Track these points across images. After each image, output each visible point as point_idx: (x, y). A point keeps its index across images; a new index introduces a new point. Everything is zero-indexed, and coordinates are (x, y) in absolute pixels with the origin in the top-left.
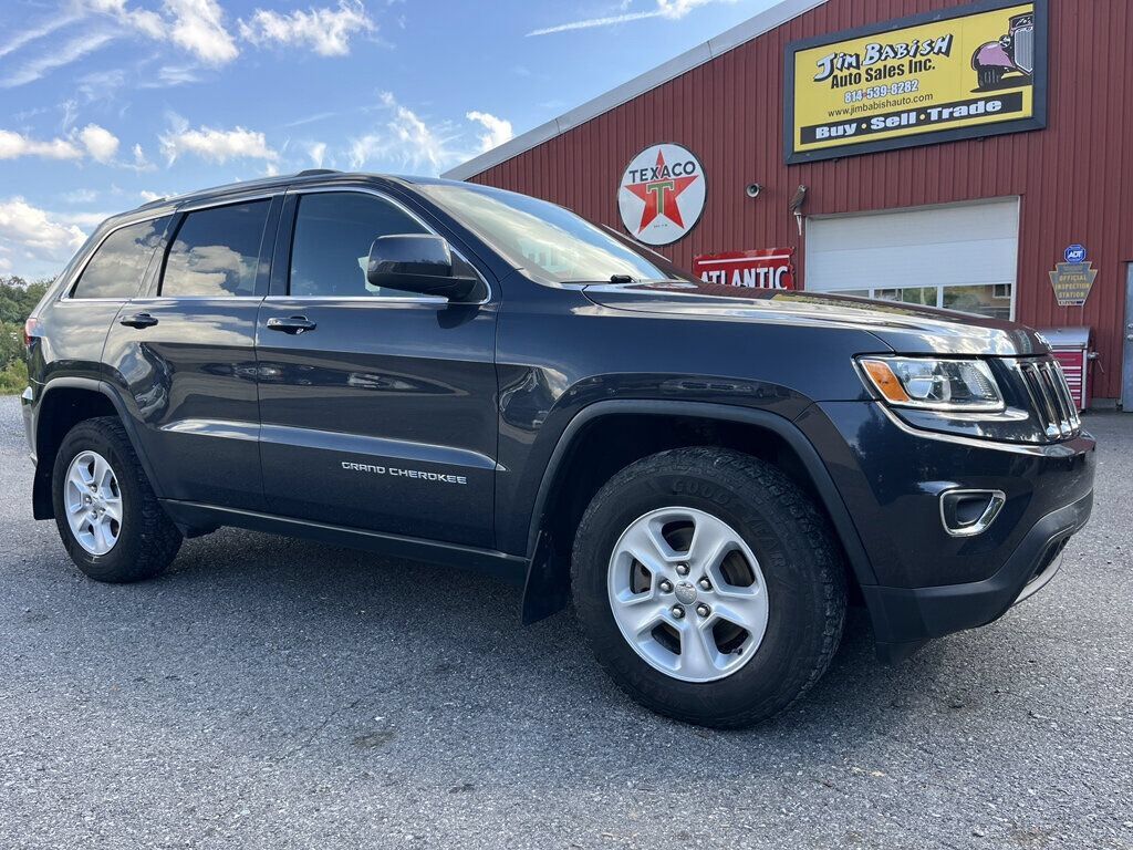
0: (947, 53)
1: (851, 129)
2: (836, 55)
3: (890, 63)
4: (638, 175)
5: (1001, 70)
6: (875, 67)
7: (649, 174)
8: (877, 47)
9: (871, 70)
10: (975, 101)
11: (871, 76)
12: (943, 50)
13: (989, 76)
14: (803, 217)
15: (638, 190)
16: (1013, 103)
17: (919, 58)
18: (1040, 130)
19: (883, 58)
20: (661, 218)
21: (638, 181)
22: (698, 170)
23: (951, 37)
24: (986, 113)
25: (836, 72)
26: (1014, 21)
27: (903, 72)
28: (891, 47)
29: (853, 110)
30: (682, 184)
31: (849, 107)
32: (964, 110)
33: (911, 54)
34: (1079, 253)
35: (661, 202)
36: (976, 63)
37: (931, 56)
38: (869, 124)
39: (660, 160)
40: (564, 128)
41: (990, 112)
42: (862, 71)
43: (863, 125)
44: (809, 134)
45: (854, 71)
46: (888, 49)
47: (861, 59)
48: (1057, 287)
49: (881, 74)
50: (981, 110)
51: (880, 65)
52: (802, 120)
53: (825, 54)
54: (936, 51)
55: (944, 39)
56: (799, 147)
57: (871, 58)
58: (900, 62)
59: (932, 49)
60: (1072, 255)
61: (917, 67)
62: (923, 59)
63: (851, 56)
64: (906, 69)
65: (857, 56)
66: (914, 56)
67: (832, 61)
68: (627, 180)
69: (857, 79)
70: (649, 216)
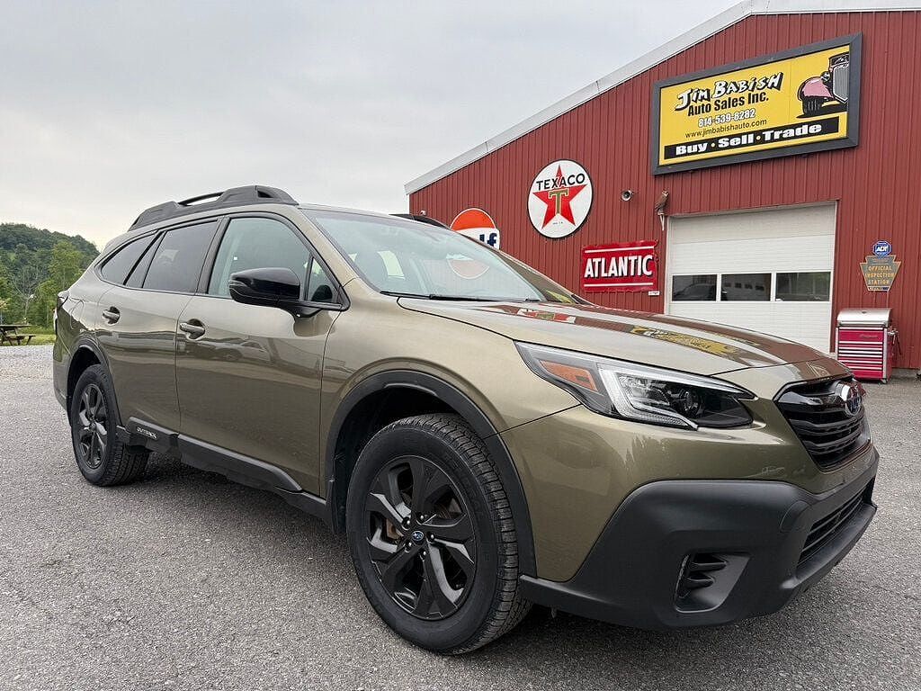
0: (778, 87)
1: (703, 147)
2: (692, 91)
3: (733, 95)
4: (542, 184)
5: (821, 100)
6: (722, 99)
7: (551, 183)
8: (724, 84)
9: (719, 101)
10: (800, 125)
11: (719, 106)
12: (775, 85)
13: (812, 105)
14: (666, 217)
15: (542, 196)
16: (831, 126)
17: (756, 91)
18: (853, 148)
19: (728, 92)
20: (558, 217)
21: (542, 189)
22: (587, 181)
23: (782, 74)
24: (809, 135)
25: (692, 103)
26: (834, 60)
27: (743, 102)
28: (735, 83)
29: (705, 133)
30: (575, 191)
31: (701, 130)
32: (791, 132)
33: (750, 88)
34: (885, 248)
35: (559, 206)
36: (801, 95)
37: (766, 90)
38: (717, 144)
39: (559, 171)
40: (491, 149)
41: (812, 134)
42: (712, 102)
43: (712, 144)
44: (671, 151)
45: (705, 102)
46: (732, 85)
47: (711, 93)
48: (867, 276)
49: (726, 105)
50: (805, 132)
51: (726, 98)
52: (665, 142)
53: (683, 90)
54: (769, 85)
55: (776, 77)
56: (663, 161)
57: (719, 92)
58: (741, 95)
59: (767, 84)
60: (879, 249)
61: (753, 99)
62: (759, 92)
63: (704, 91)
64: (746, 100)
65: (708, 91)
66: (752, 90)
67: (689, 94)
68: (535, 188)
69: (708, 109)
70: (549, 216)
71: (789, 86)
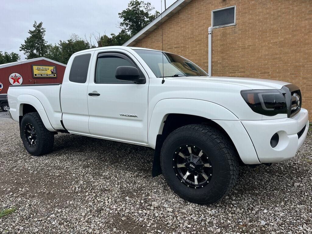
1: (40, 75)
2: (38, 67)
5: (53, 72)
7: (14, 77)
13: (52, 73)
15: (12, 78)
16: (54, 75)
20: (16, 82)
21: (12, 77)
22: (21, 77)
28: (43, 68)
30: (19, 78)
31: (40, 73)
32: (50, 75)
35: (16, 80)
39: (15, 75)
41: (52, 76)
43: (41, 75)
44: (36, 75)
49: (42, 70)
52: (35, 73)
53: (36, 67)
56: (35, 76)
59: (47, 69)
61: (46, 70)
68: (10, 77)
69: (40, 70)
70: (14, 82)
71: (50, 70)
